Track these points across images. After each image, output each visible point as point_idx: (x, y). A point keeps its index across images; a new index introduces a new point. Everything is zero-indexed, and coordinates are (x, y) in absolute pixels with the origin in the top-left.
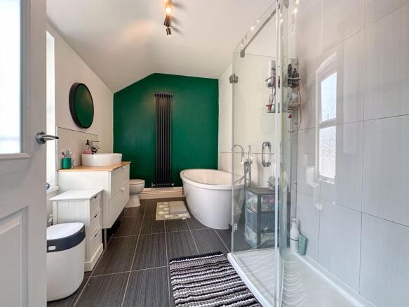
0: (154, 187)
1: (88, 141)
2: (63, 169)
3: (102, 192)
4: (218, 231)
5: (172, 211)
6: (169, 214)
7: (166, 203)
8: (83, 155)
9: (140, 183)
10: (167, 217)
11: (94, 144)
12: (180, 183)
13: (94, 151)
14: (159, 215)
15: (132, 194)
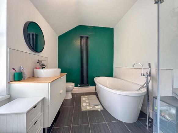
0: (79, 86)
1: (38, 60)
2: (14, 81)
3: (44, 99)
4: (126, 123)
5: (91, 104)
6: (89, 105)
7: (86, 96)
8: (35, 70)
9: (72, 85)
10: (88, 108)
11: (43, 63)
12: (94, 84)
13: (43, 67)
14: (83, 106)
15: (67, 91)
